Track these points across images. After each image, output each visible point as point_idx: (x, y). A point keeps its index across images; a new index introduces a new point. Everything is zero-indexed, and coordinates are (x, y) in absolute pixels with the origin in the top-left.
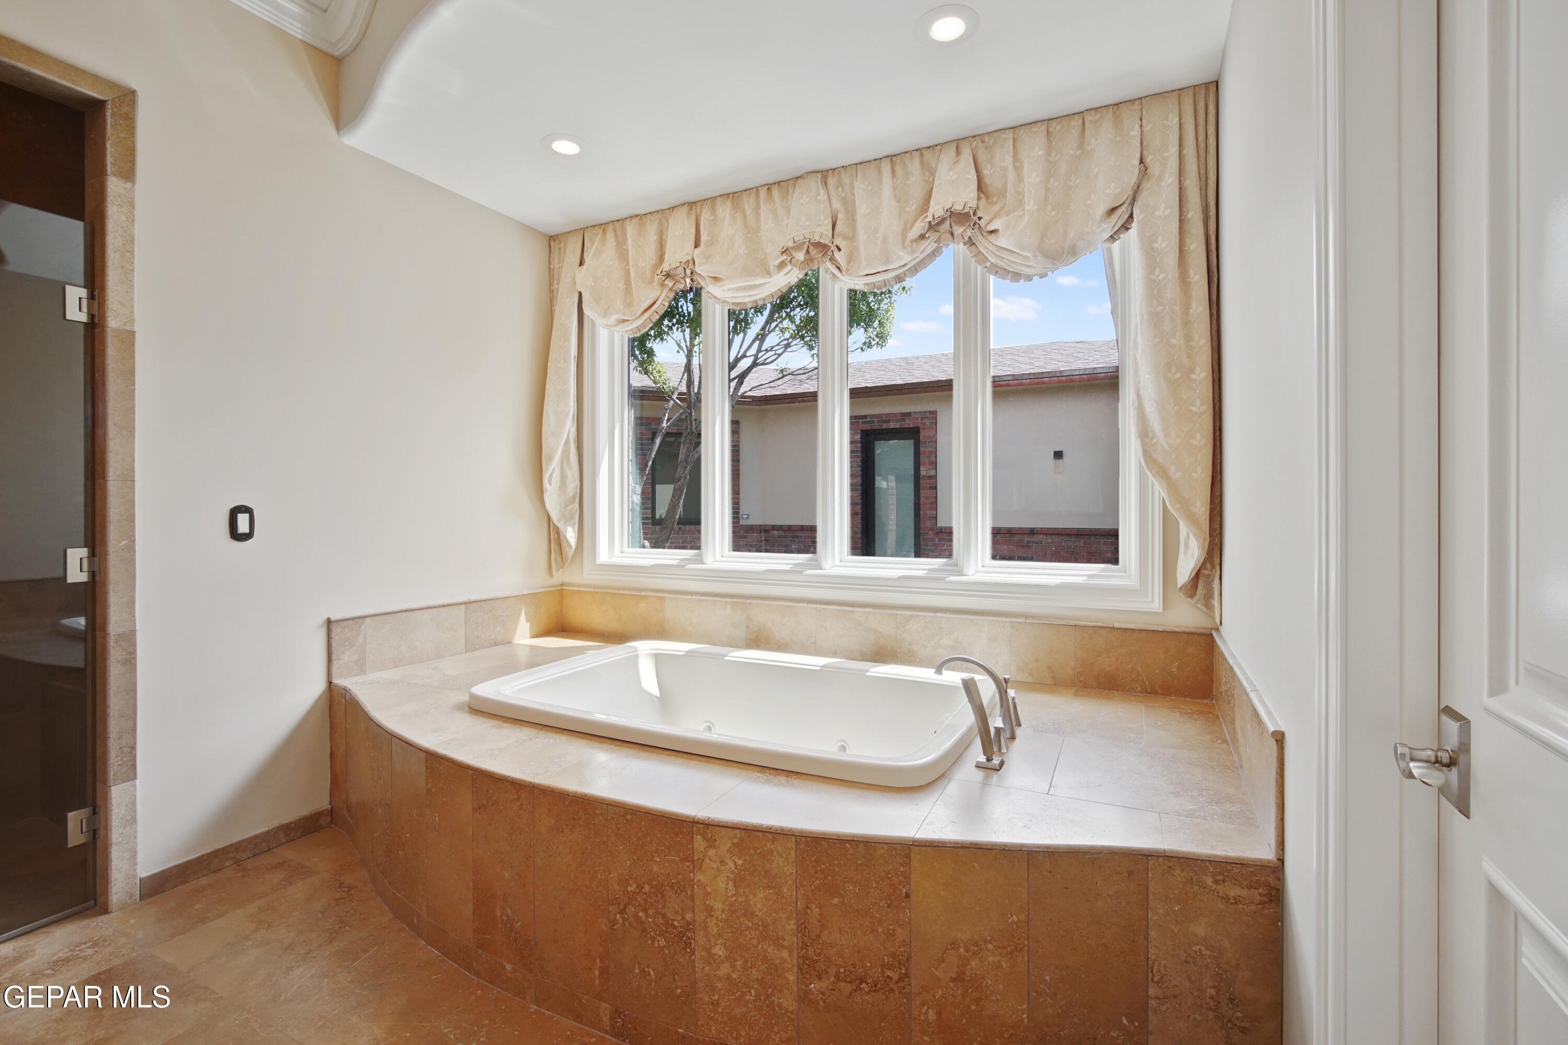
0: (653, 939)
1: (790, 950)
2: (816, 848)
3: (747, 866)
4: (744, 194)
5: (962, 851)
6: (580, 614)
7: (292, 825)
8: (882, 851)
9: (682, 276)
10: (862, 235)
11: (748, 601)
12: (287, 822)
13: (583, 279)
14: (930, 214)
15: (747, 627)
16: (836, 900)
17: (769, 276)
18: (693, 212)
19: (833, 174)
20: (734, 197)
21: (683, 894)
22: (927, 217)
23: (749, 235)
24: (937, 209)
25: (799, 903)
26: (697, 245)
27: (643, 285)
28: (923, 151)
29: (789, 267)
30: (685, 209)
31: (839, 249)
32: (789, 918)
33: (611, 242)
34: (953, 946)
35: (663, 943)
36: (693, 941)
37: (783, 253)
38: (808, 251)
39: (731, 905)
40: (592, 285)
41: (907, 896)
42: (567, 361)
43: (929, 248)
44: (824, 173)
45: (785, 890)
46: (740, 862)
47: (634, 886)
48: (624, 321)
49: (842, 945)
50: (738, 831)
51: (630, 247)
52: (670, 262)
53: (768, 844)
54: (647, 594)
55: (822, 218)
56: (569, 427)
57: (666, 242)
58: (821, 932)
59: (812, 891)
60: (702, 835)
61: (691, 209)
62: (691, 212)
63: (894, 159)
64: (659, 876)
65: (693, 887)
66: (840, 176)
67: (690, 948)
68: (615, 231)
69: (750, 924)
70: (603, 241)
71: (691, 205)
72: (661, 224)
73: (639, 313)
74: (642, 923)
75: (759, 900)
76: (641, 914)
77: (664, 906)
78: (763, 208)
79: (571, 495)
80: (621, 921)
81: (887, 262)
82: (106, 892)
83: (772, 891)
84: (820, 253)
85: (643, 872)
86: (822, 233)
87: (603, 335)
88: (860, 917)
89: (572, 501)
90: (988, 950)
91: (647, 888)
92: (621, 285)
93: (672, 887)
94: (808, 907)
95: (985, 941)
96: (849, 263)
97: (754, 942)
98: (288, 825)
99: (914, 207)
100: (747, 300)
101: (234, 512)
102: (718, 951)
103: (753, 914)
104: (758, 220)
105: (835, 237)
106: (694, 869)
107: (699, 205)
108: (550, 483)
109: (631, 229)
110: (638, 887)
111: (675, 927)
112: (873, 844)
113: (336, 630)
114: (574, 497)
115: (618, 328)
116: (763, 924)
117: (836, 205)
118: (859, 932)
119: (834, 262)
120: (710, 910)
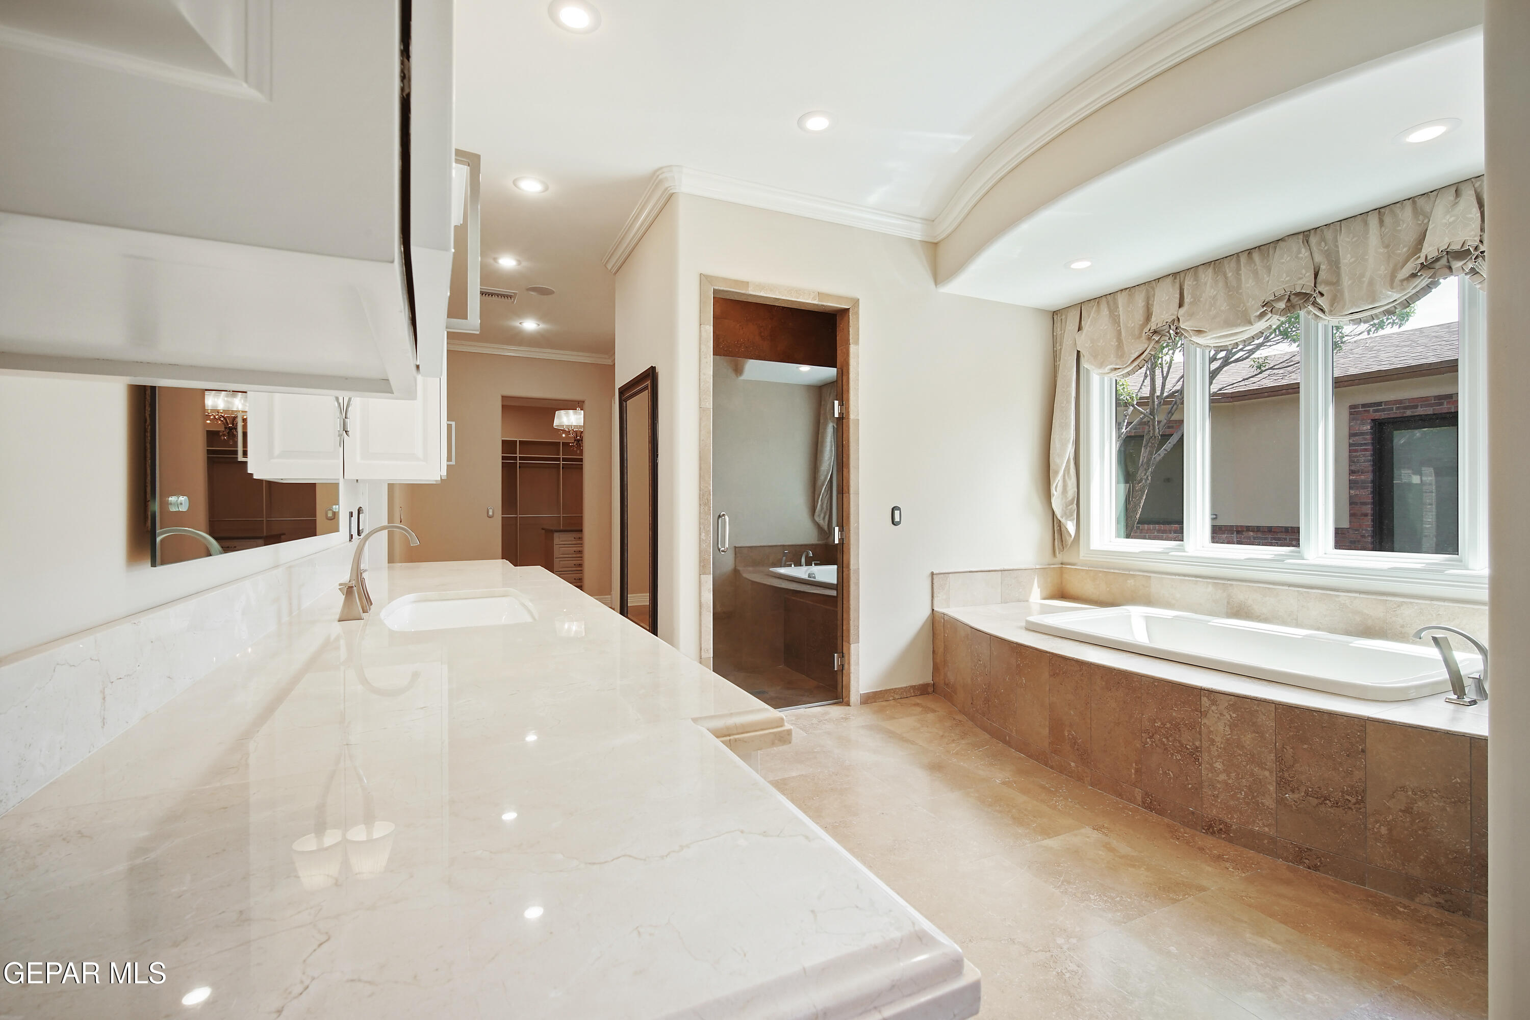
0: (1172, 755)
1: (1271, 772)
2: (1291, 713)
3: (1239, 718)
4: (1225, 262)
5: (1410, 729)
6: (1075, 585)
7: (917, 687)
8: (1343, 721)
9: (1167, 331)
10: (1346, 281)
11: (1229, 582)
12: (914, 684)
13: (1083, 342)
14: (1423, 255)
15: (1228, 603)
16: (1305, 746)
17: (1250, 325)
18: (1177, 281)
19: (1315, 233)
20: (1215, 264)
21: (1193, 730)
22: (1419, 257)
23: (1231, 293)
24: (1429, 250)
25: (1277, 744)
26: (1181, 305)
27: (1133, 341)
28: (1416, 199)
29: (1270, 315)
30: (1171, 278)
31: (1322, 294)
32: (1270, 752)
33: (1105, 311)
34: (1402, 789)
35: (1179, 757)
36: (1200, 758)
37: (1263, 306)
38: (1289, 300)
39: (1228, 740)
40: (1091, 345)
41: (1363, 751)
42: (1069, 402)
43: (1422, 283)
44: (1306, 233)
45: (1267, 735)
46: (1234, 715)
47: (1159, 723)
48: (1116, 369)
49: (1310, 774)
50: (1233, 697)
51: (1121, 313)
52: (1157, 322)
53: (1255, 707)
54: (1135, 573)
55: (1304, 271)
56: (1070, 449)
57: (1152, 305)
58: (1294, 764)
59: (1288, 738)
60: (1208, 697)
61: (1175, 278)
62: (1175, 281)
63: (1382, 210)
64: (1176, 719)
65: (1201, 726)
66: (1323, 233)
67: (1198, 761)
68: (1108, 302)
69: (1241, 753)
70: (1098, 311)
71: (1175, 275)
72: (1147, 291)
73: (1129, 362)
74: (1164, 745)
75: (1248, 739)
76: (1164, 740)
77: (1180, 736)
78: (1244, 271)
79: (1070, 498)
80: (1150, 743)
81: (1374, 301)
82: (848, 696)
83: (1257, 735)
84: (1301, 299)
85: (1166, 715)
86: (1305, 282)
87: (1095, 379)
88: (1325, 760)
89: (1072, 503)
90: (1434, 798)
91: (1168, 725)
92: (1114, 343)
93: (1185, 725)
94: (1284, 747)
95: (1431, 791)
96: (1332, 305)
97: (1244, 763)
98: (915, 686)
99: (1405, 250)
100: (1228, 343)
101: (893, 509)
102: (1218, 765)
103: (1243, 747)
104: (1239, 280)
105: (1317, 285)
106: (1201, 716)
107: (1182, 275)
108: (1056, 491)
109: (1121, 300)
110: (1162, 724)
111: (1187, 749)
112: (1335, 716)
113: (936, 578)
114: (1073, 499)
115: (1111, 375)
116: (1250, 753)
117: (1318, 258)
118: (1323, 768)
119: (1316, 305)
120: (1213, 742)
